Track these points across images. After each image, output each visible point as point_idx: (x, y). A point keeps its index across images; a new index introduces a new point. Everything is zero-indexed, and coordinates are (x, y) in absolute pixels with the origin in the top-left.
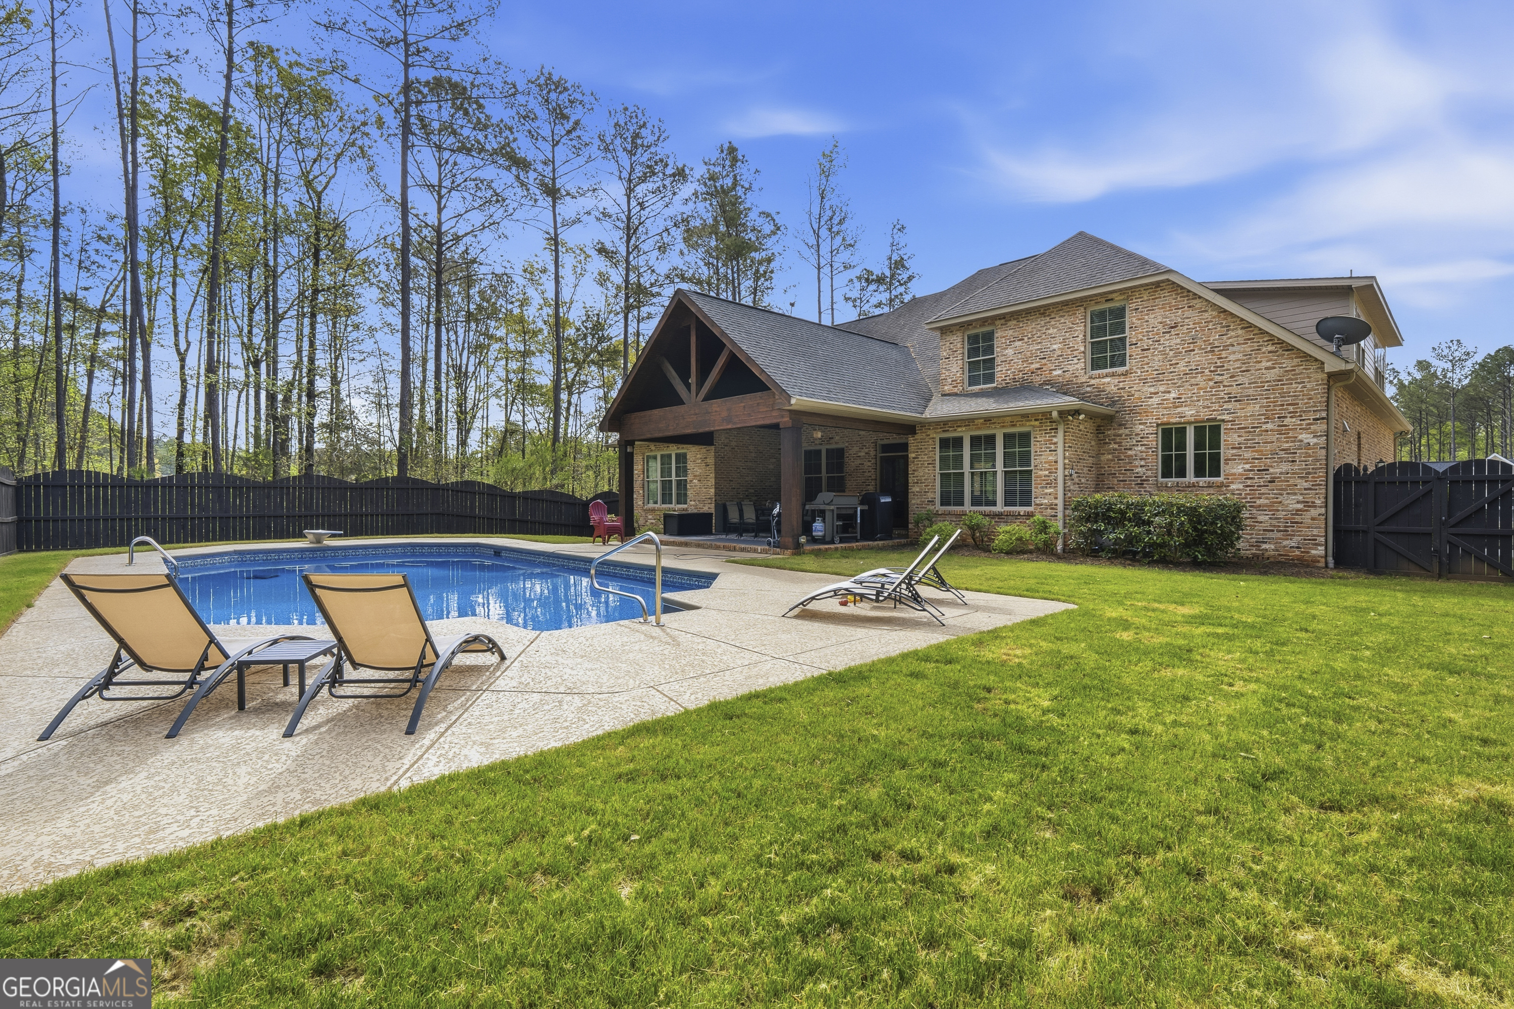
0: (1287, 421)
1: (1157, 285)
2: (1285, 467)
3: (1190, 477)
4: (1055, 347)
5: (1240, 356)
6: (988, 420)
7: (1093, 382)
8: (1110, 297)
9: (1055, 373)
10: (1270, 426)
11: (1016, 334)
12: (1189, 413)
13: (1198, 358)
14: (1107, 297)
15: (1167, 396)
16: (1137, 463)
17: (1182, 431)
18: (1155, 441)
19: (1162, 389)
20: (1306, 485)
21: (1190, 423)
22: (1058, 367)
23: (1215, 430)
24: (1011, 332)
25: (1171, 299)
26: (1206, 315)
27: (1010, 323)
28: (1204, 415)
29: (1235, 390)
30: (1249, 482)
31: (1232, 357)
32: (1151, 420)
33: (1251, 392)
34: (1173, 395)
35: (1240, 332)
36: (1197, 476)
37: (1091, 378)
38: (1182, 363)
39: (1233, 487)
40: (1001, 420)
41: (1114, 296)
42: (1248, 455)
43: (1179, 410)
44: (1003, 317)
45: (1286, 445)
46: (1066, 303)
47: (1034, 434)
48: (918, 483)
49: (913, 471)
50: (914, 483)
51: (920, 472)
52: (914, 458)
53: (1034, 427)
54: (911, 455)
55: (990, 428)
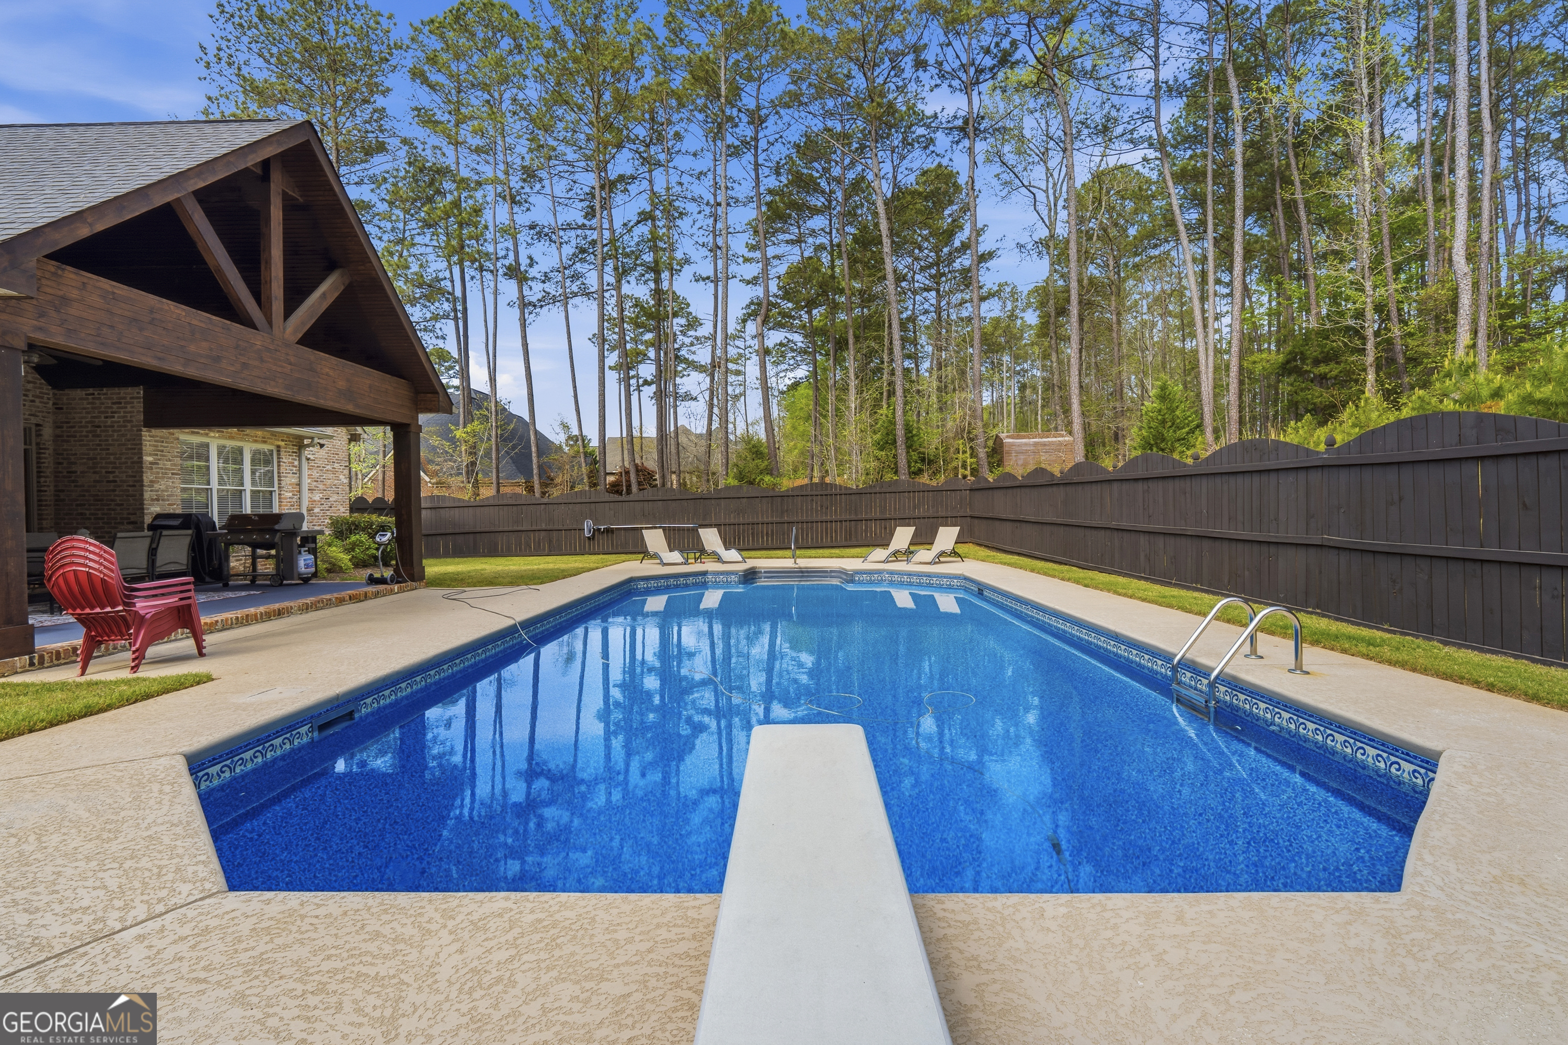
47: (279, 454)
48: (158, 500)
49: (151, 481)
50: (153, 500)
51: (161, 485)
52: (151, 463)
53: (278, 447)
54: (148, 459)
55: (242, 440)
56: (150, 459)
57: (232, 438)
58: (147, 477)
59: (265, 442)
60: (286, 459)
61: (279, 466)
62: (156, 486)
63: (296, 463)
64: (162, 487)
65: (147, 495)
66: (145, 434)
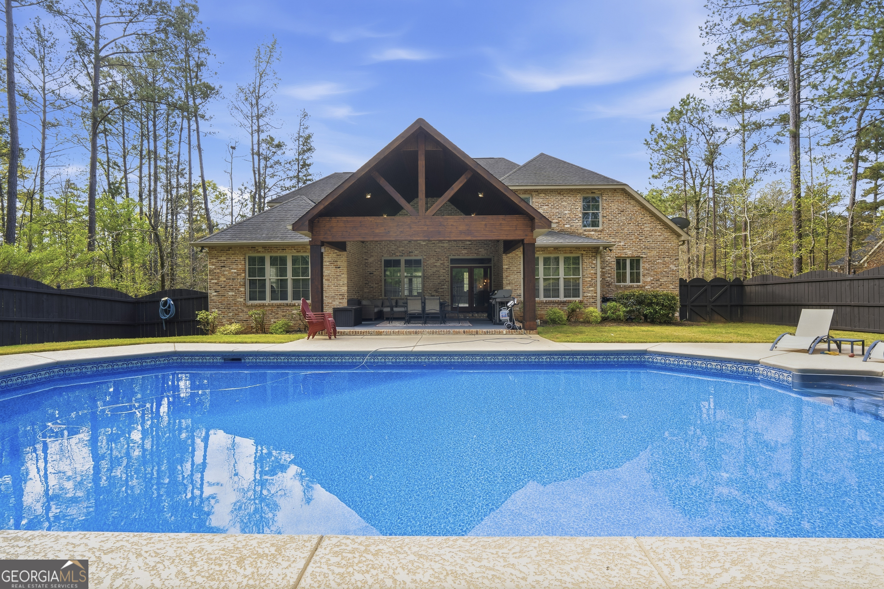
0: (666, 259)
1: (615, 190)
2: (665, 279)
3: (628, 283)
4: (566, 212)
5: (649, 229)
6: (557, 248)
7: (586, 233)
8: (594, 191)
9: (566, 226)
10: (660, 261)
11: (544, 202)
12: (629, 253)
13: (632, 227)
14: (592, 191)
15: (620, 244)
16: (607, 275)
17: (624, 260)
18: (614, 265)
19: (618, 240)
20: (673, 287)
21: (628, 257)
22: (568, 223)
23: (638, 261)
24: (541, 200)
25: (622, 198)
26: (635, 208)
27: (541, 195)
28: (635, 254)
29: (647, 244)
30: (653, 285)
31: (646, 229)
32: (613, 254)
33: (653, 245)
34: (622, 244)
35: (649, 218)
36: (631, 282)
37: (585, 231)
38: (626, 229)
39: (646, 287)
40: (564, 249)
41: (595, 191)
42: (652, 273)
43: (625, 251)
44: (536, 191)
45: (665, 270)
46: (571, 190)
47: (582, 258)
50: (507, 284)
52: (507, 269)
53: (582, 255)
54: (505, 267)
55: (557, 254)
56: (506, 267)
57: (551, 253)
58: (505, 275)
59: (572, 253)
62: (509, 278)
65: (504, 282)
66: (504, 256)
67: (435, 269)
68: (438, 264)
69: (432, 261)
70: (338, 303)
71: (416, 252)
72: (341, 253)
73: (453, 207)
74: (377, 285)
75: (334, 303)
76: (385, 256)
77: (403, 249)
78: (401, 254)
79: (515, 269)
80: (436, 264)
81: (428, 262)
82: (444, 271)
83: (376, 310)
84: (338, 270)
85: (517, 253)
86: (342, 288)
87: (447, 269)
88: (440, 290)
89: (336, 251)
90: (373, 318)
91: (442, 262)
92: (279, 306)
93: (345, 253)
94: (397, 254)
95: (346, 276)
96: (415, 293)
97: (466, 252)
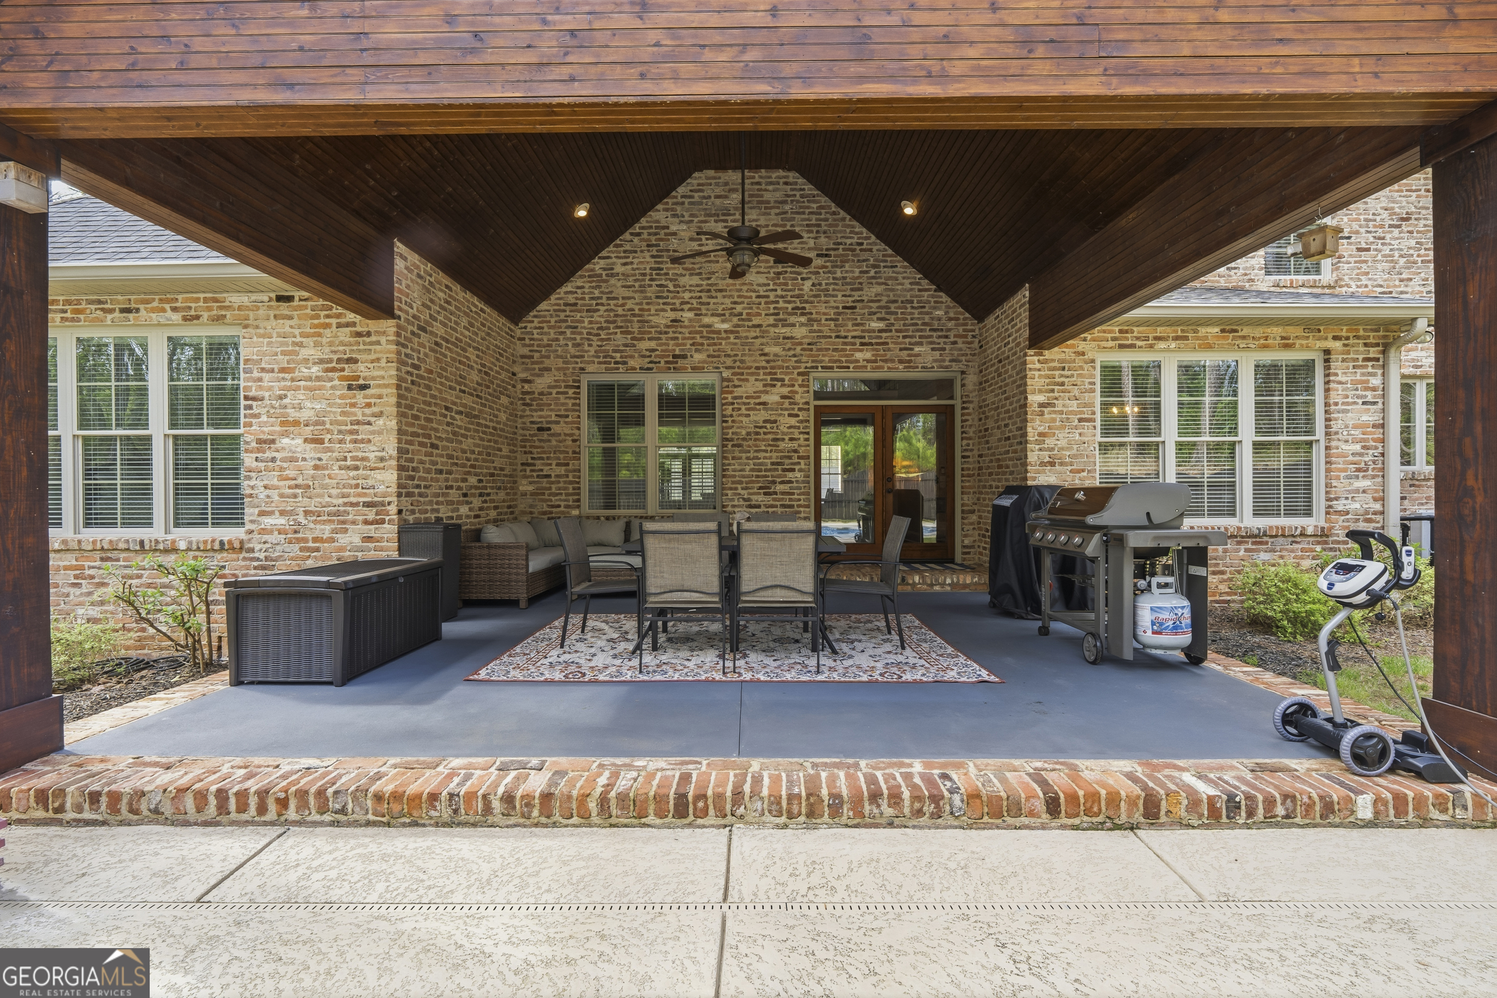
6: (1232, 330)
47: (1327, 368)
48: (1052, 464)
49: (1040, 434)
50: (1043, 464)
51: (1060, 440)
52: (1041, 405)
53: (1327, 352)
54: (1035, 399)
55: (1231, 348)
56: (1041, 398)
57: (1209, 347)
59: (1287, 346)
60: (1342, 373)
61: (1327, 390)
62: (1050, 442)
63: (1376, 381)
64: (1063, 443)
65: (1032, 457)
66: (1033, 360)
67: (761, 416)
68: (773, 398)
69: (751, 386)
70: (357, 540)
71: (698, 357)
72: (373, 325)
73: (824, 200)
74: (562, 470)
75: (343, 540)
76: (590, 368)
77: (653, 344)
78: (645, 362)
79: (1073, 405)
80: (764, 398)
81: (738, 392)
82: (793, 421)
83: (537, 562)
84: (360, 397)
85: (1082, 346)
86: (378, 475)
87: (802, 415)
88: (780, 488)
89: (351, 316)
90: (523, 596)
91: (785, 391)
92: (107, 553)
93: (388, 326)
94: (631, 363)
95: (393, 424)
96: (696, 496)
97: (868, 355)
